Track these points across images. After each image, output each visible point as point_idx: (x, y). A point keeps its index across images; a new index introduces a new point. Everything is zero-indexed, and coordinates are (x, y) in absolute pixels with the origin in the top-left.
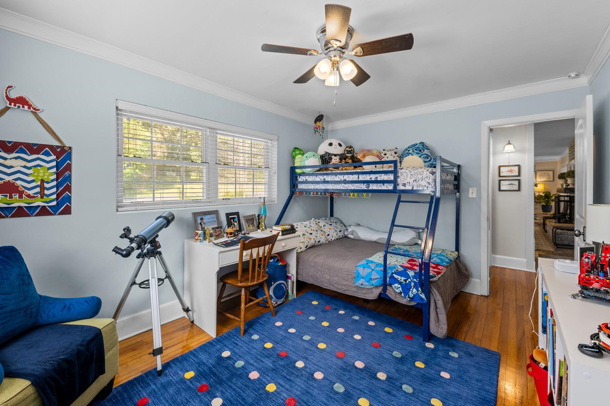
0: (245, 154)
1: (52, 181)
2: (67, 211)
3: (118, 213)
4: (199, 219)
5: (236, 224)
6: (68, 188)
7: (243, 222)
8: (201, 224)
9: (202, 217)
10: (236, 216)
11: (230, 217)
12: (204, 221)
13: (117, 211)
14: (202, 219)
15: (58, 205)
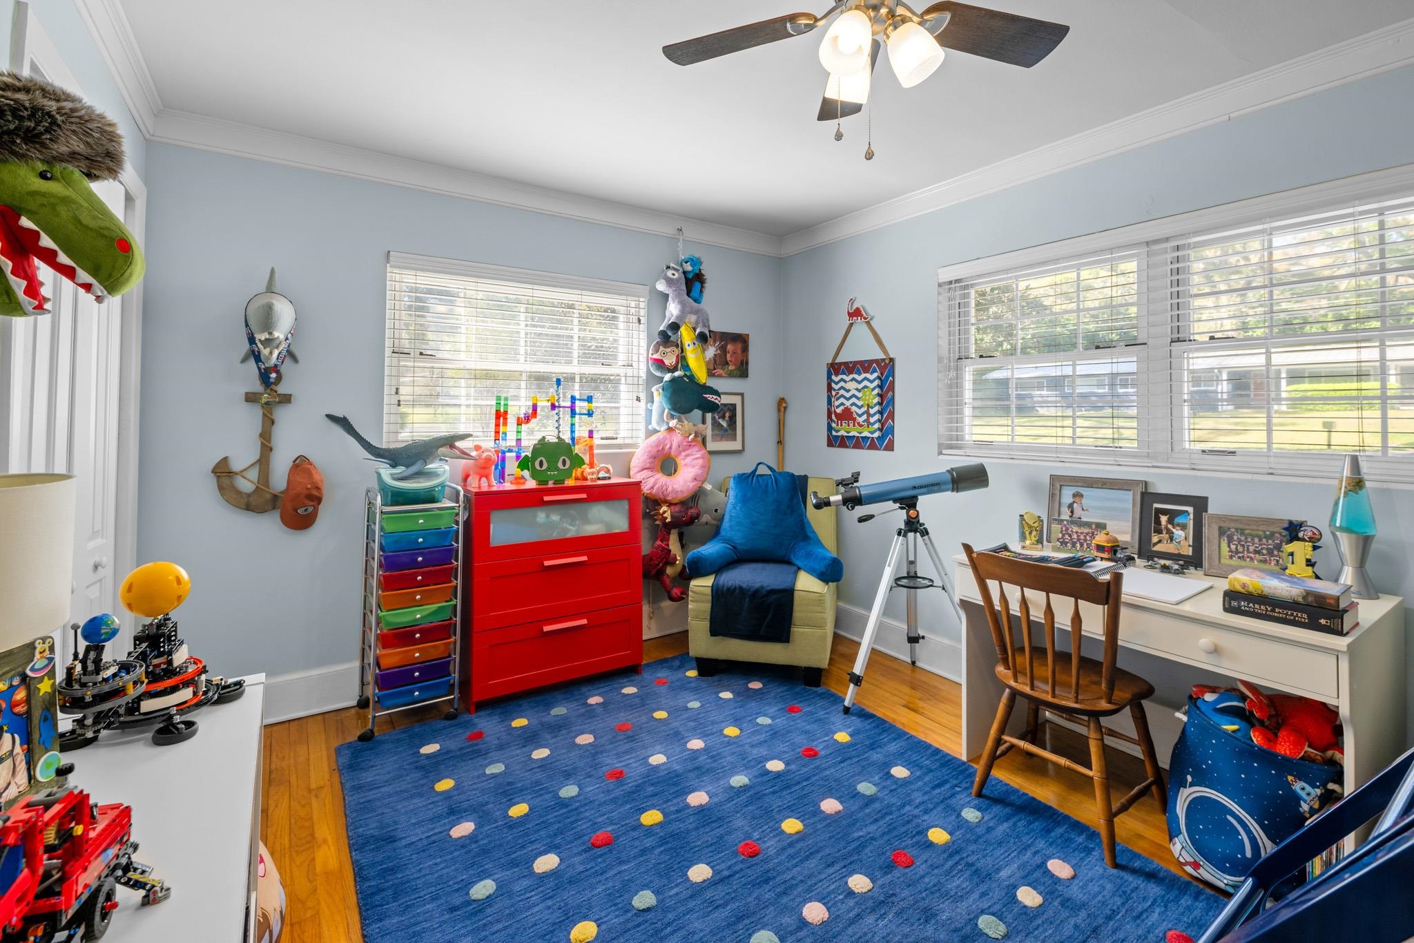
0: (1337, 282)
1: (875, 405)
2: (890, 447)
3: (941, 457)
4: (1067, 496)
5: (1178, 533)
6: (892, 416)
7: (1209, 532)
8: (1071, 506)
9: (1081, 490)
10: (1190, 509)
11: (1156, 505)
12: (1084, 501)
13: (940, 453)
14: (1077, 495)
15: (880, 439)
